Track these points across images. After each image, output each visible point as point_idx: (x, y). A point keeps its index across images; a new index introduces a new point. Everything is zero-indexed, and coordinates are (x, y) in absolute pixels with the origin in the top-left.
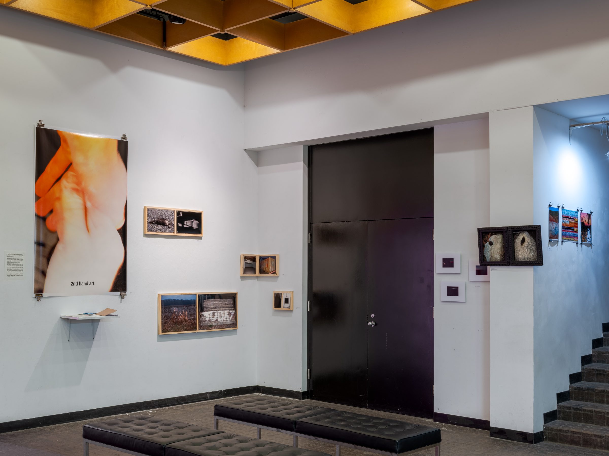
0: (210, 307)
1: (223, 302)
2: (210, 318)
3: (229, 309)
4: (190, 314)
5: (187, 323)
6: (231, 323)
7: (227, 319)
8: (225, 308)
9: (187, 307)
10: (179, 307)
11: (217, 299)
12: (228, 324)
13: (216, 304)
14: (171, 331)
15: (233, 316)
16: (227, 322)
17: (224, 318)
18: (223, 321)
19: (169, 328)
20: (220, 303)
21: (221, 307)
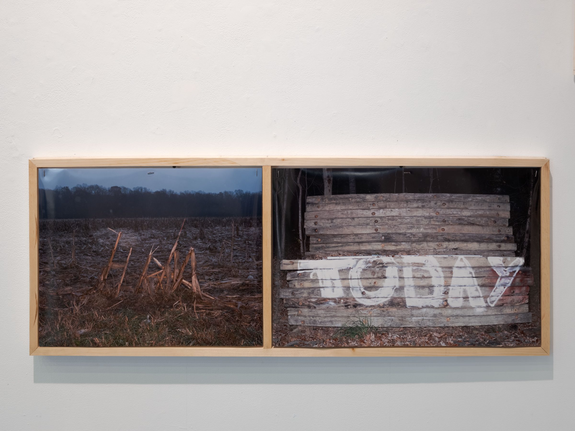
0: (346, 231)
1: (442, 212)
2: (347, 288)
3: (484, 246)
4: (214, 267)
5: (198, 308)
6: (494, 321)
7: (466, 298)
8: (455, 241)
9: (196, 231)
10: (149, 227)
11: (402, 195)
12: (475, 328)
13: (393, 218)
14: (92, 341)
15: (513, 286)
16: (470, 313)
17: (446, 293)
18: (437, 312)
19: (82, 325)
20: (420, 213)
21: (425, 238)
